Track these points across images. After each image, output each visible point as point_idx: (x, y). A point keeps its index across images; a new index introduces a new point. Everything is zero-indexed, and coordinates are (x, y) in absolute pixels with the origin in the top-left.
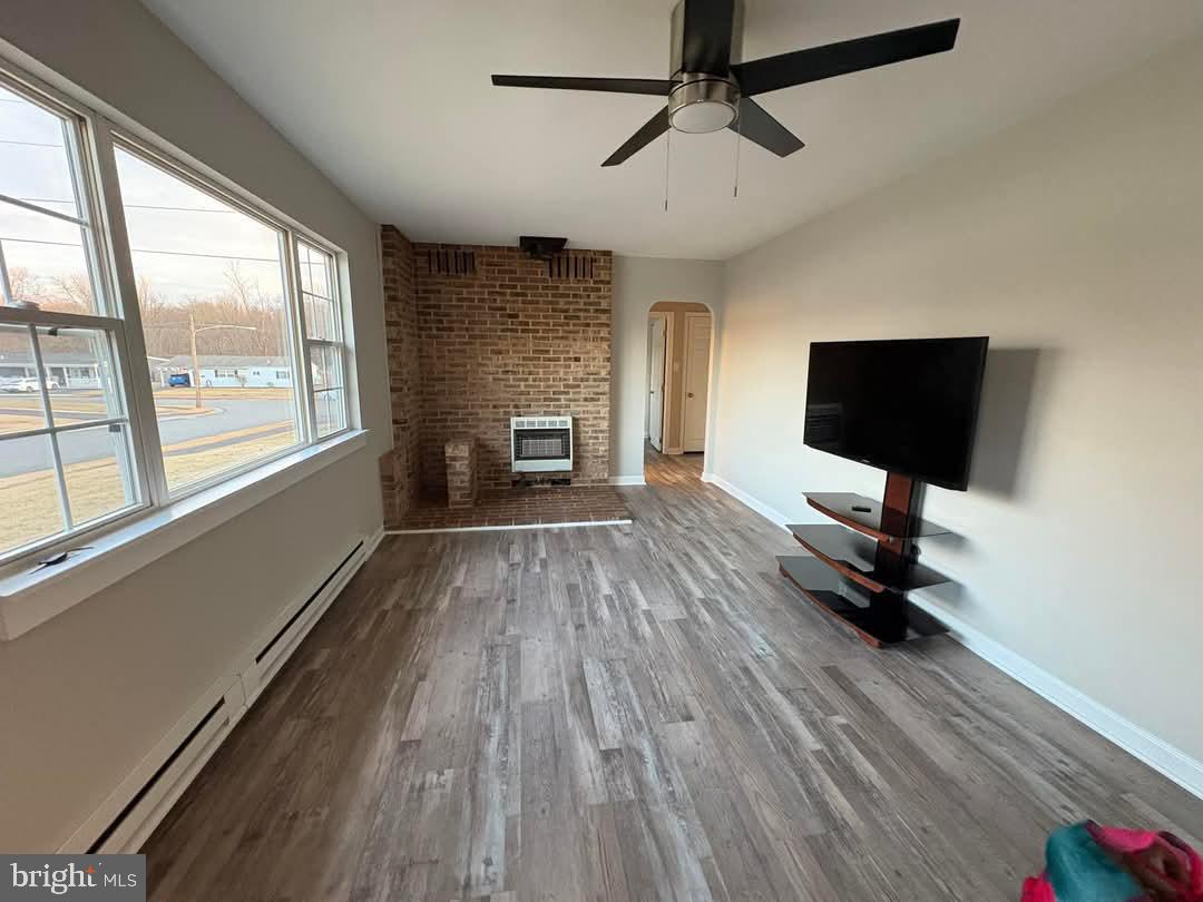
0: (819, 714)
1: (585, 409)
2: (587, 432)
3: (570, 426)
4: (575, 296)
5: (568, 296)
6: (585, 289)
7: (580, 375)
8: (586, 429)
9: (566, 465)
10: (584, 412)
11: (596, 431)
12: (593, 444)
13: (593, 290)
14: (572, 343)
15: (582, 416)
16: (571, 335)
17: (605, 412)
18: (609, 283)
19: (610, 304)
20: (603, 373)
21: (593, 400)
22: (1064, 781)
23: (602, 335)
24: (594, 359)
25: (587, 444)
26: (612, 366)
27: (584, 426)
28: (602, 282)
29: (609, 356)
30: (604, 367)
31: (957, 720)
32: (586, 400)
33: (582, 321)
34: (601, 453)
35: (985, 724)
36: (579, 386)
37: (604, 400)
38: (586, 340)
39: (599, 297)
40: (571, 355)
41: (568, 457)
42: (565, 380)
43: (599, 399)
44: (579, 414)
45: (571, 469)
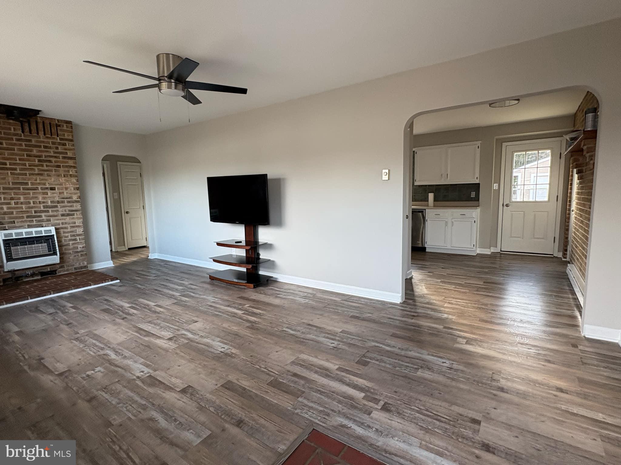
0: (240, 307)
1: (64, 221)
2: (67, 237)
3: (54, 232)
4: (45, 147)
5: (40, 147)
6: (53, 143)
7: (57, 199)
8: (67, 235)
9: (55, 259)
10: (62, 224)
11: (74, 235)
12: (73, 244)
13: (60, 144)
14: (47, 178)
15: (61, 226)
16: (46, 173)
17: (79, 222)
18: (72, 141)
19: (74, 154)
20: (75, 198)
21: (68, 215)
22: (305, 297)
23: (71, 173)
24: (66, 189)
25: (68, 245)
26: (80, 193)
27: (64, 232)
28: (66, 140)
29: (78, 186)
30: (75, 194)
31: (278, 295)
32: (63, 215)
33: (53, 164)
34: (79, 249)
35: (285, 294)
36: (56, 207)
37: (78, 215)
38: (59, 176)
39: (66, 149)
40: (48, 186)
41: (55, 254)
42: (44, 202)
43: (73, 215)
44: (59, 224)
45: (59, 262)
